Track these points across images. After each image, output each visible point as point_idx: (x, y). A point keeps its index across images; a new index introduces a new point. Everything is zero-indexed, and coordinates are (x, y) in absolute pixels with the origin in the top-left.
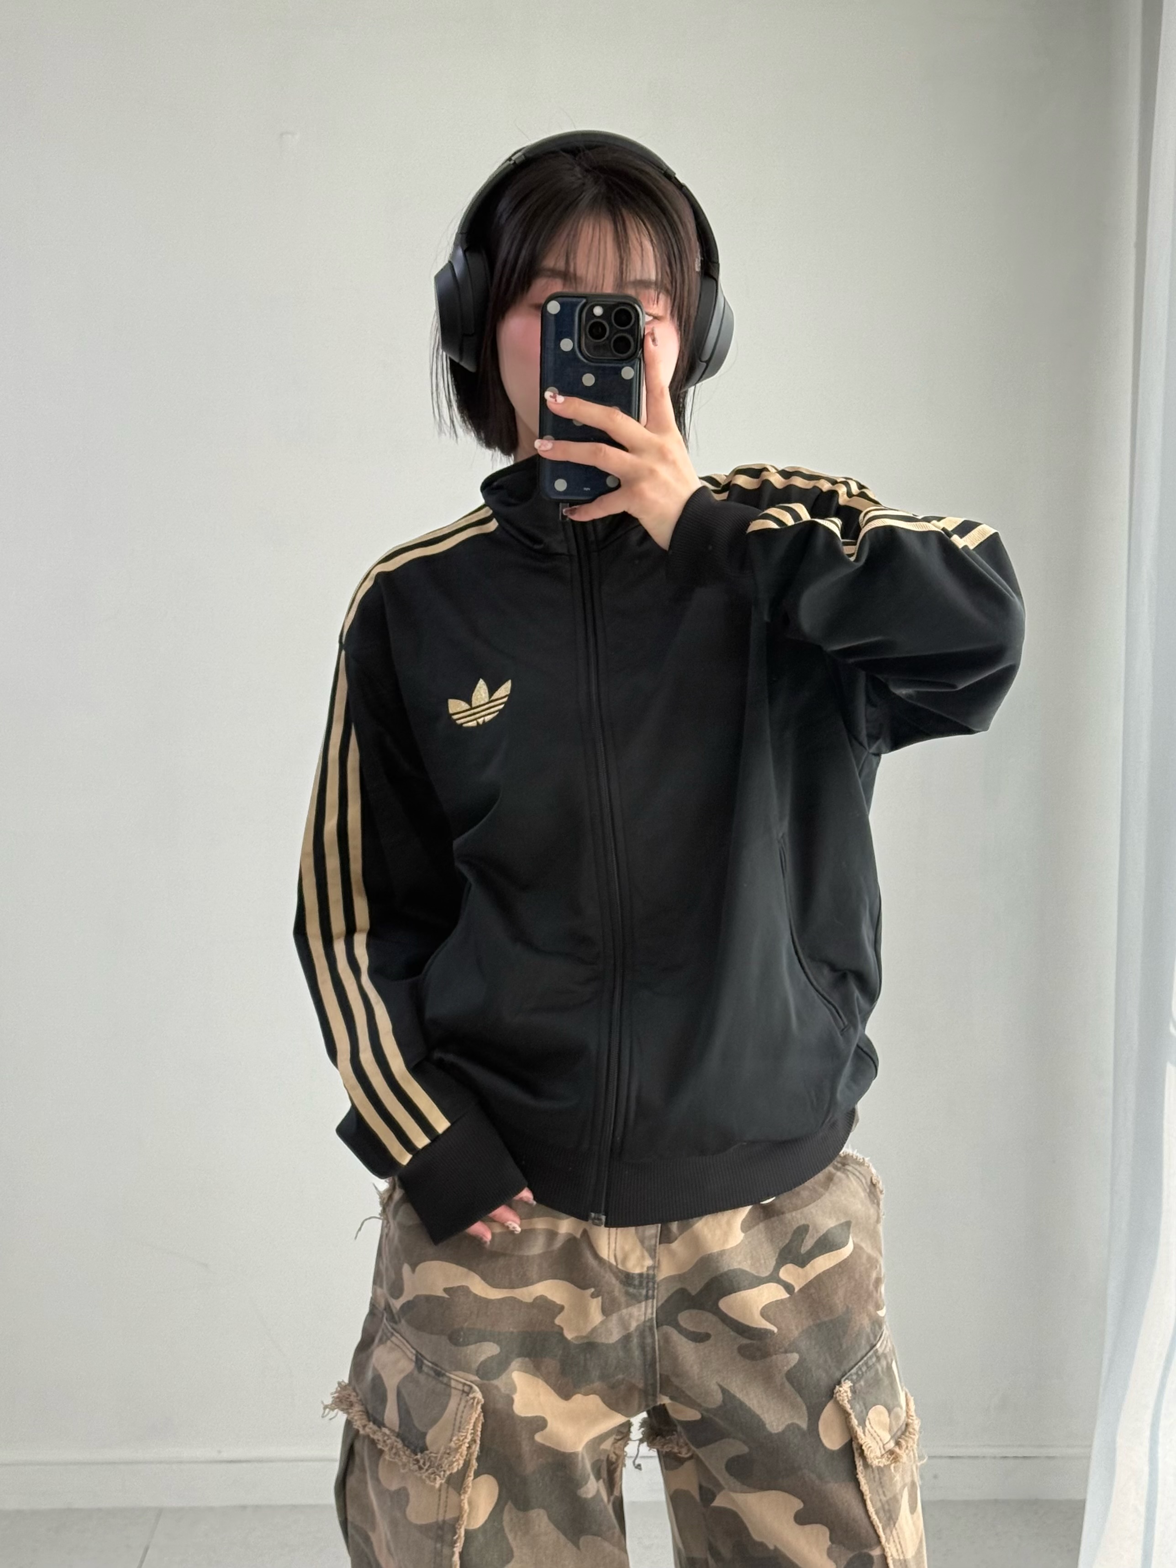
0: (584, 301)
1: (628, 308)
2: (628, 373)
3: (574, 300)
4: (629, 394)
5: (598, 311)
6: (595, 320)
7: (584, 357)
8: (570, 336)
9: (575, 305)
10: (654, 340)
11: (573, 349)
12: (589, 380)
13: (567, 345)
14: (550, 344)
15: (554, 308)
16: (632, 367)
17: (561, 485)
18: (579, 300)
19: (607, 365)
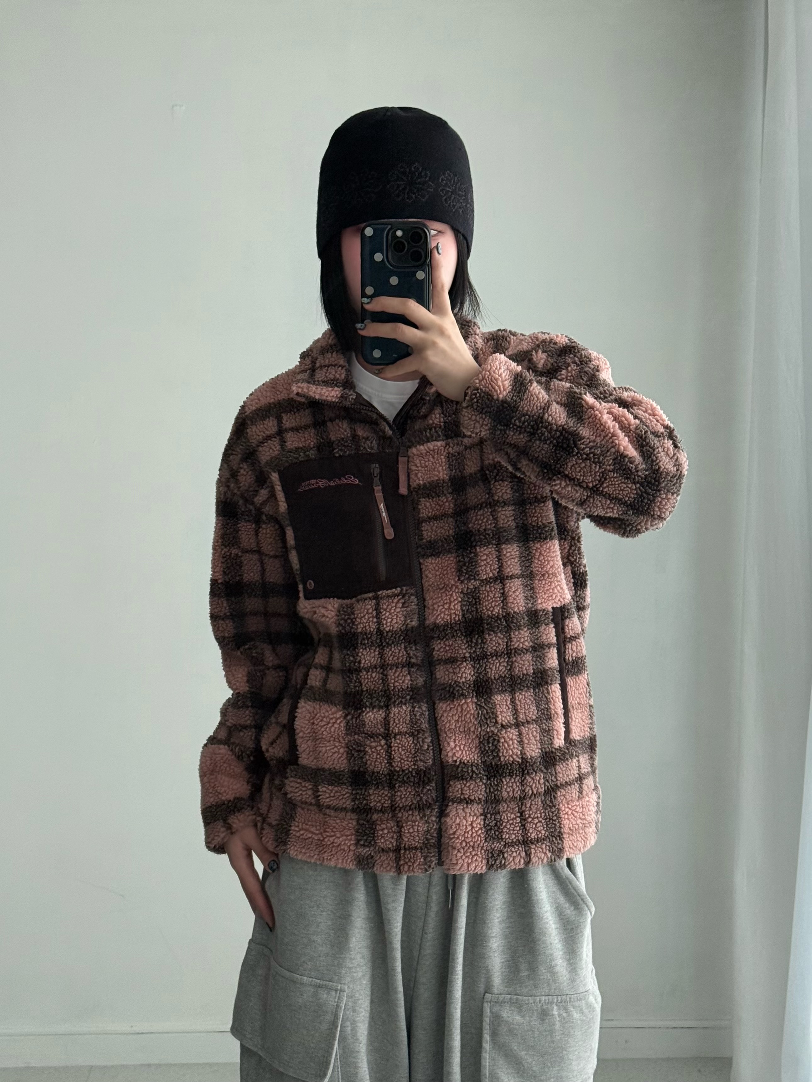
0: (389, 227)
1: (421, 232)
2: (420, 275)
4: (422, 290)
5: (399, 233)
6: (398, 240)
7: (392, 266)
8: (380, 251)
9: (383, 230)
11: (383, 260)
12: (394, 281)
13: (378, 257)
14: (368, 258)
15: (369, 232)
16: (422, 271)
17: (377, 354)
18: (386, 226)
19: (407, 270)
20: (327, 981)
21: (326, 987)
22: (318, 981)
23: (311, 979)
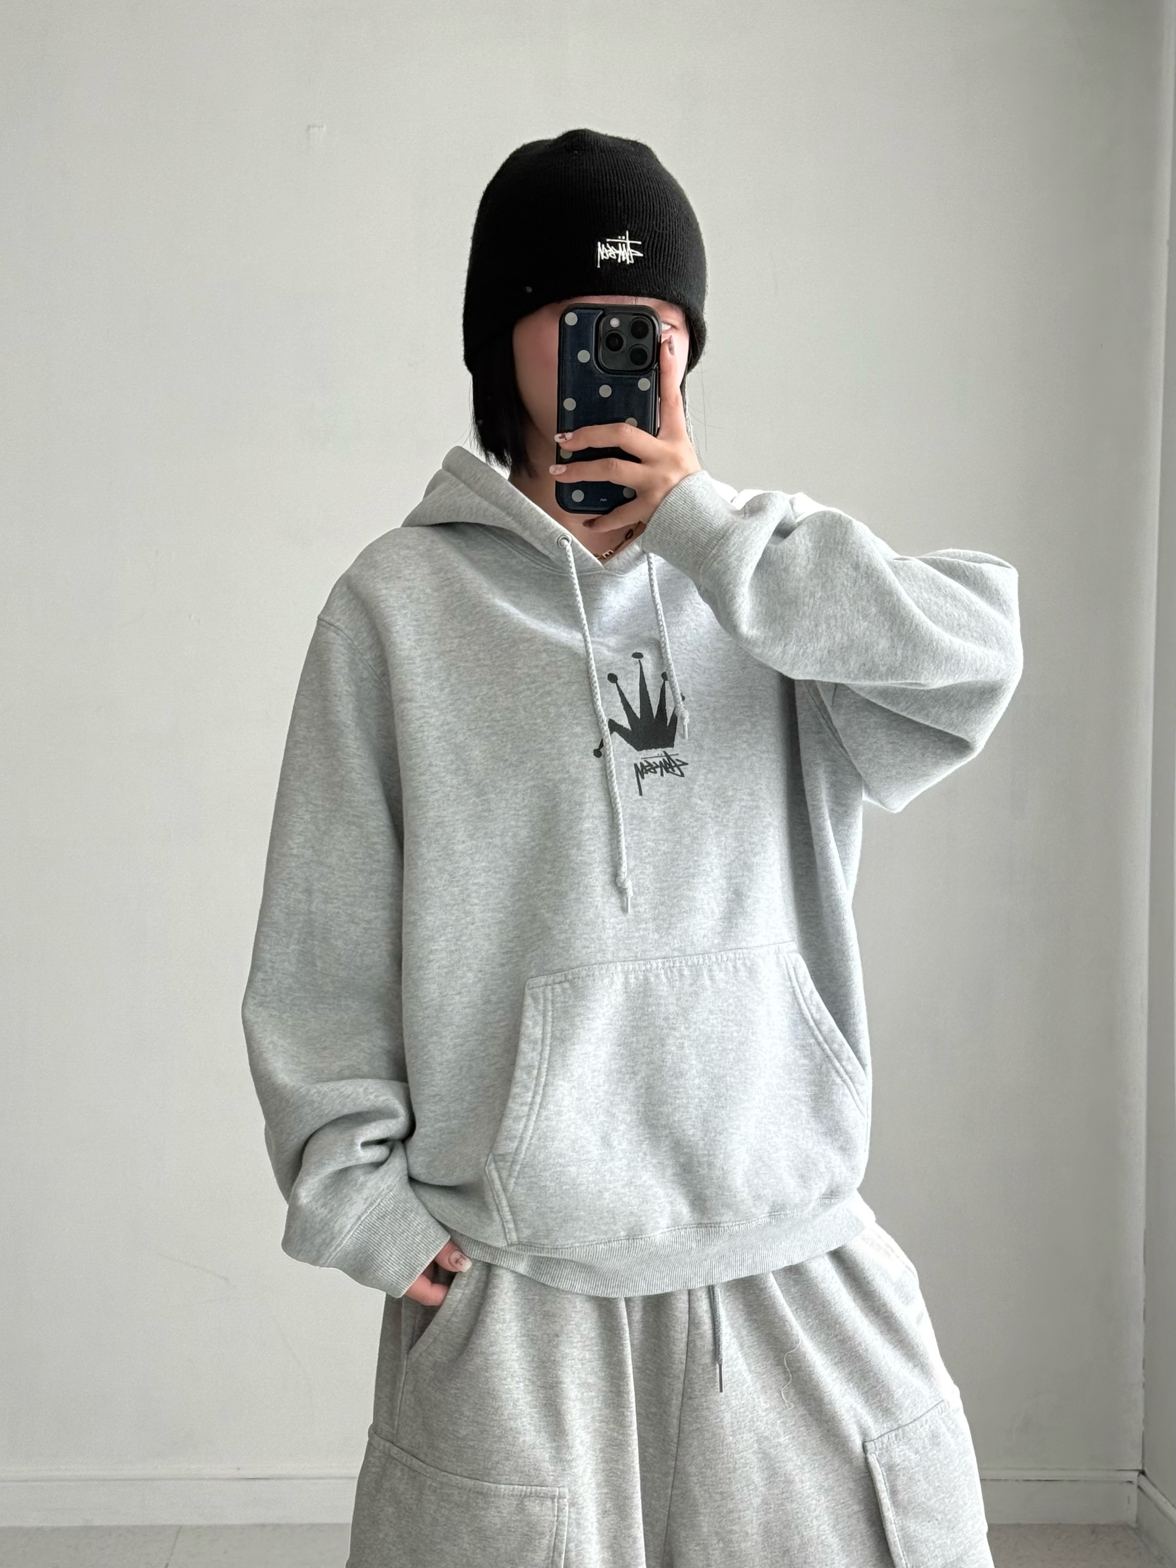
0: (601, 312)
1: (648, 322)
2: (644, 384)
3: (592, 311)
4: (646, 406)
5: (615, 323)
6: (612, 332)
7: (602, 370)
8: (587, 348)
9: (592, 317)
10: (671, 349)
11: (590, 361)
12: (605, 391)
13: (584, 356)
14: (568, 357)
15: (571, 319)
16: (647, 378)
17: (578, 496)
18: (596, 311)
19: (624, 376)
20: (537, 1486)
21: (538, 1496)
22: (524, 1488)
23: (511, 1487)
